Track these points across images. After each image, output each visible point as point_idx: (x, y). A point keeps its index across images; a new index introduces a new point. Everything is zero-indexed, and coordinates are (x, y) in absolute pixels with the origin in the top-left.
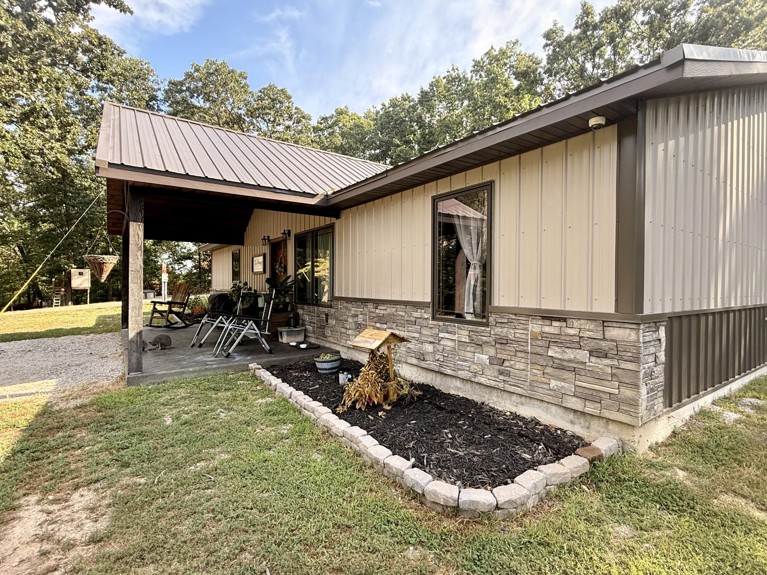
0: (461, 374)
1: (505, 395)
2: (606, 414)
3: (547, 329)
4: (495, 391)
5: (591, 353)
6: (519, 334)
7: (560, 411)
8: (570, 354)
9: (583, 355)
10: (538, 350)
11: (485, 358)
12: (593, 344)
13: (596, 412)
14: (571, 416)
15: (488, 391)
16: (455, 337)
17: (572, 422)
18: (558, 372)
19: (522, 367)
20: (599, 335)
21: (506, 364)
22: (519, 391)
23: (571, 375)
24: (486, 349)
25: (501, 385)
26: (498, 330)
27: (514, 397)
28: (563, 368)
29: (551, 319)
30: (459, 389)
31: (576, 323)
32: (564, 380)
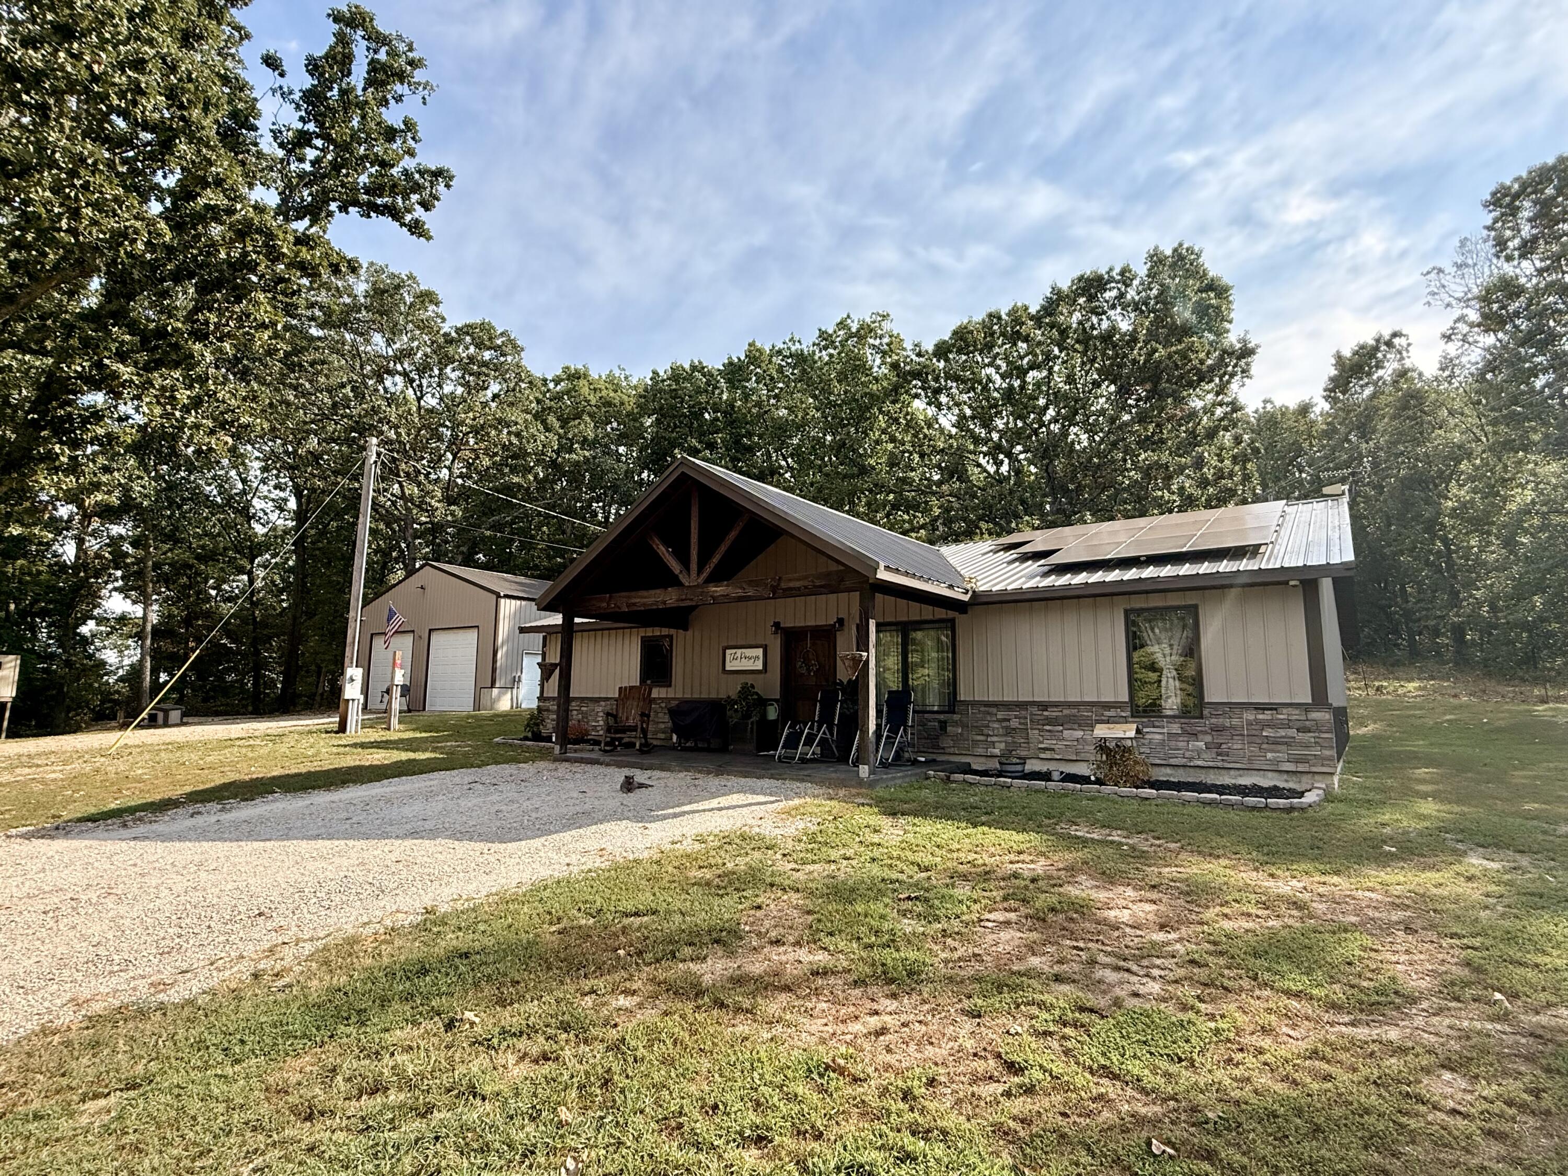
0: (1173, 761)
1: (1223, 772)
2: (1314, 769)
3: (1261, 717)
4: (1212, 771)
5: (1298, 730)
6: (1235, 722)
7: (1275, 775)
8: (1282, 733)
9: (1292, 732)
10: (1254, 732)
11: (1201, 744)
12: (1299, 724)
13: (1307, 770)
14: (1285, 776)
15: (1204, 771)
16: (1165, 730)
17: (1287, 781)
18: (1273, 747)
19: (1239, 747)
20: (1304, 718)
21: (1224, 746)
22: (1238, 766)
23: (1284, 748)
24: (1200, 737)
25: (1220, 764)
26: (1213, 721)
27: (1232, 772)
28: (1278, 743)
29: (1264, 709)
30: (1170, 775)
31: (1285, 711)
32: (1278, 752)
